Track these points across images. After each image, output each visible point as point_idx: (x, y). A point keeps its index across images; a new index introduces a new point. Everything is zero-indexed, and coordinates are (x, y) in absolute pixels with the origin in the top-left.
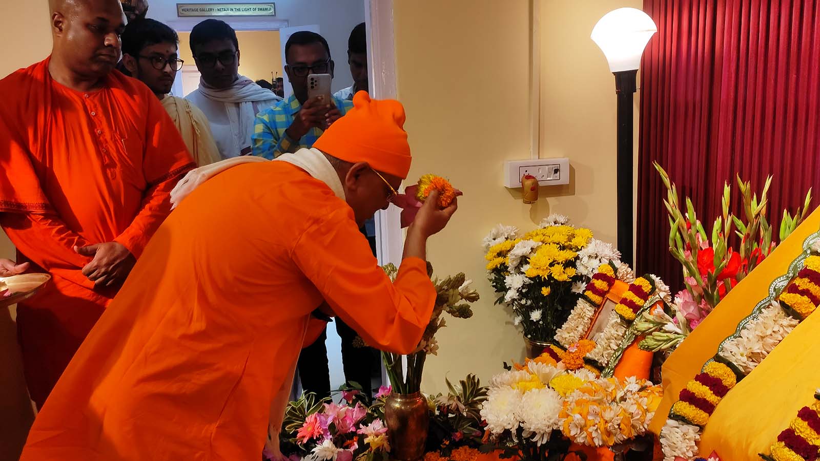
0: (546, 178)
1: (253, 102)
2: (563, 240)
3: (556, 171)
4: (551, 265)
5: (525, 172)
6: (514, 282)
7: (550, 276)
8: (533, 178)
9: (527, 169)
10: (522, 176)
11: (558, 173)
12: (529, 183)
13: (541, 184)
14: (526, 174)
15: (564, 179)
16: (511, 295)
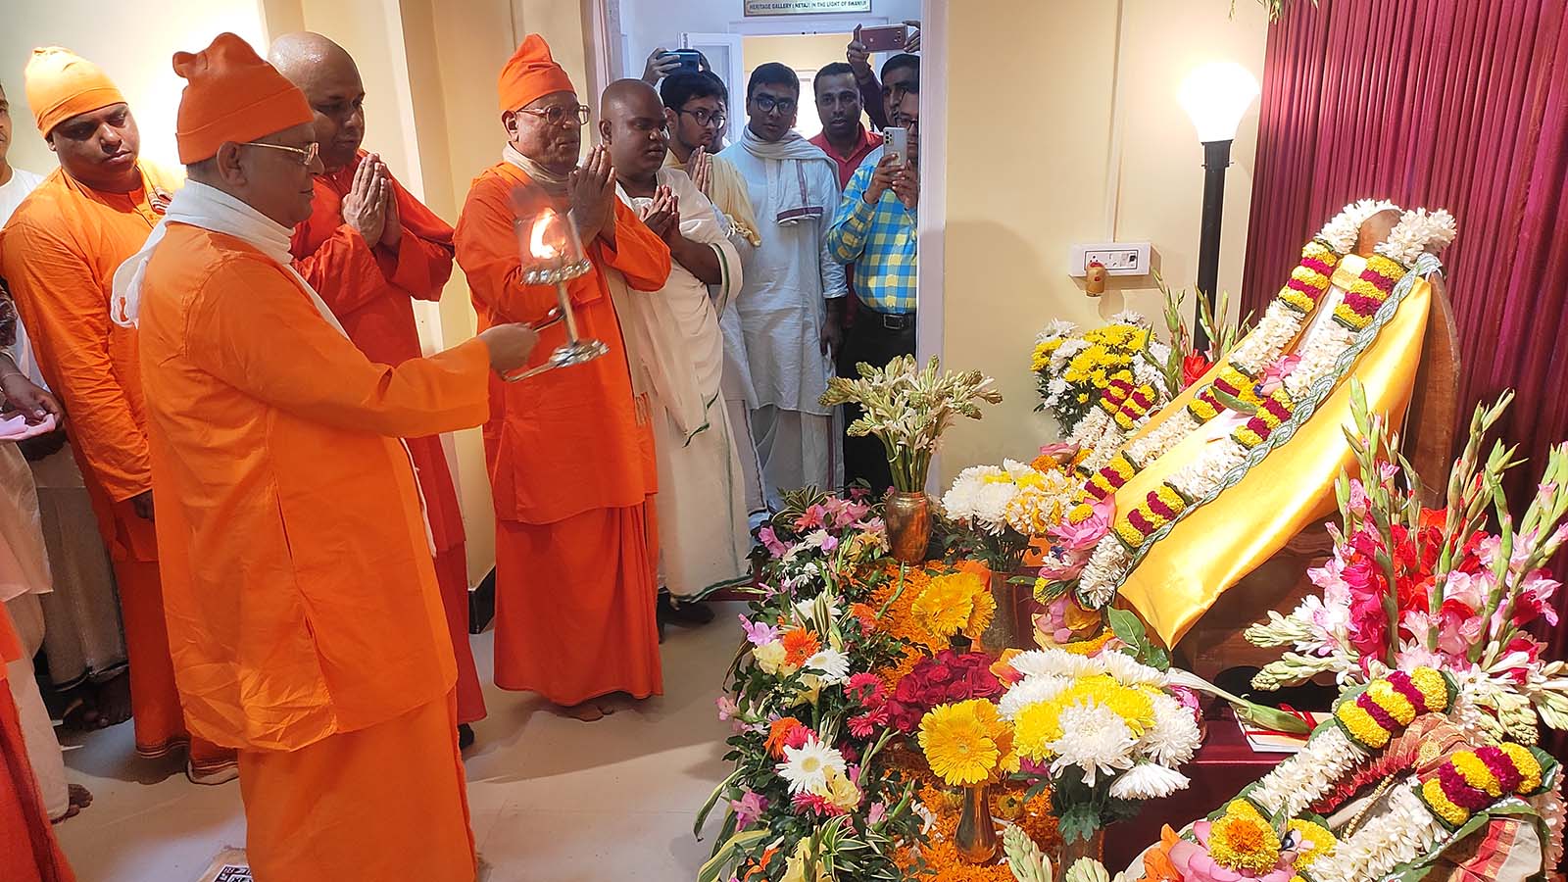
0: (1117, 266)
1: (797, 160)
2: (1116, 341)
3: (1132, 258)
4: (1095, 369)
5: (1092, 259)
6: (1058, 386)
7: (1089, 382)
8: (1100, 265)
9: (1094, 254)
10: (1088, 262)
11: (1135, 261)
12: (1094, 271)
13: (1111, 273)
14: (1094, 260)
15: (1143, 267)
16: (1052, 400)
